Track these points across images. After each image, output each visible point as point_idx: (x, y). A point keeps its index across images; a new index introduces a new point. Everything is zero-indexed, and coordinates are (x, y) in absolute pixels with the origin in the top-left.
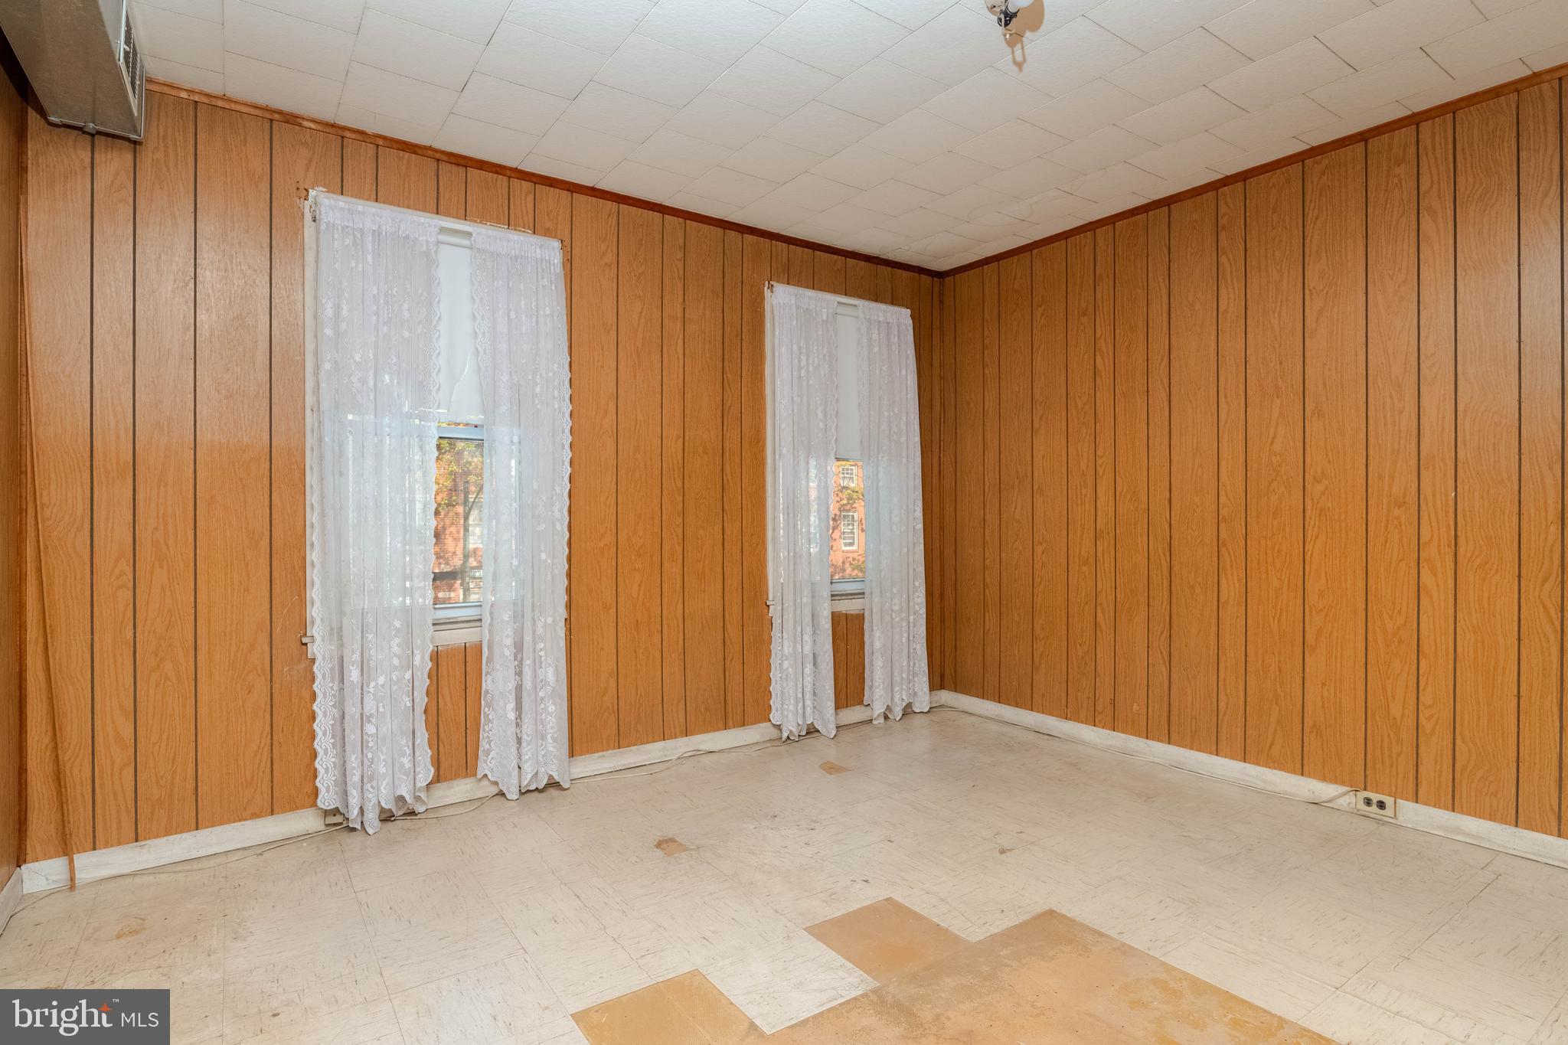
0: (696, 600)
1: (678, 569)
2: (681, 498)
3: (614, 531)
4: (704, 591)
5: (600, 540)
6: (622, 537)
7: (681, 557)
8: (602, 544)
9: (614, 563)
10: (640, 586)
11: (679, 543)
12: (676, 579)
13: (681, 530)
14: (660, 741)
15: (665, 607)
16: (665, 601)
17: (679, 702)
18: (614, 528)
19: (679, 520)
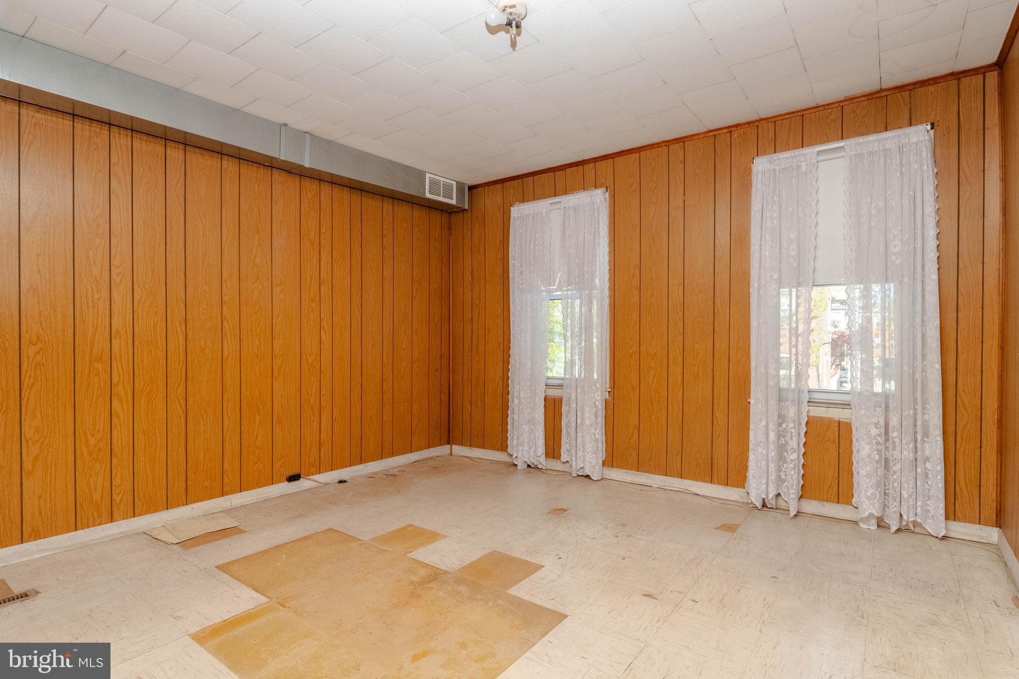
0: (692, 390)
1: (680, 370)
2: (682, 324)
3: (638, 344)
4: (698, 386)
5: (630, 349)
6: (643, 348)
7: (681, 362)
8: (631, 351)
9: (638, 363)
10: (654, 378)
11: (680, 353)
12: (678, 376)
13: (682, 345)
14: (663, 475)
15: (670, 392)
16: (670, 389)
17: (677, 455)
18: (638, 342)
19: (681, 338)
